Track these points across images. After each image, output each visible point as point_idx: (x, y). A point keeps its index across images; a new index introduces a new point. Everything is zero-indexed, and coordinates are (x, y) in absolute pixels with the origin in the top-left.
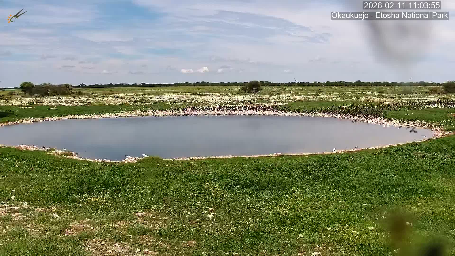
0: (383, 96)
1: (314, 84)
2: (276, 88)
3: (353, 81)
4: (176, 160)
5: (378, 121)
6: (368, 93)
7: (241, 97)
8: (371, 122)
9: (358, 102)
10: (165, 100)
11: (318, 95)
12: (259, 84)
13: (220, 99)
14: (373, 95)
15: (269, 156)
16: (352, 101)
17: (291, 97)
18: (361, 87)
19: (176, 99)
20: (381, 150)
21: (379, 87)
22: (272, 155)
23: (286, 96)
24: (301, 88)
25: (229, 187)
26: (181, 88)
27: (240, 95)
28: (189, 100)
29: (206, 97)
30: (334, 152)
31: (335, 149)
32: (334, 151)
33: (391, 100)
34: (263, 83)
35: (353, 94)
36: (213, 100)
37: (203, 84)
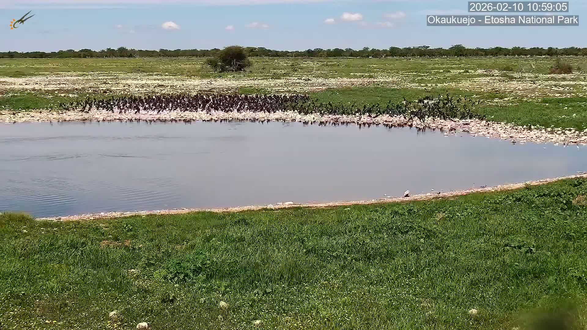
0: (512, 78)
1: (365, 54)
2: (282, 62)
3: (447, 47)
4: (64, 219)
5: (500, 131)
6: (480, 71)
7: (205, 81)
8: (484, 133)
9: (457, 92)
10: (37, 87)
11: (371, 77)
12: (244, 52)
13: (160, 86)
14: (490, 76)
15: (266, 209)
16: (444, 90)
17: (314, 80)
18: (464, 59)
19: (62, 86)
20: (509, 193)
21: (502, 60)
22: (273, 207)
23: (303, 79)
24: (334, 61)
25: (181, 277)
26: (72, 61)
27: (203, 77)
28: (90, 87)
29: (129, 82)
30: (407, 199)
31: (406, 193)
32: (407, 196)
33: (529, 85)
34: (252, 52)
35: (448, 74)
36: (145, 89)
37: (123, 53)
